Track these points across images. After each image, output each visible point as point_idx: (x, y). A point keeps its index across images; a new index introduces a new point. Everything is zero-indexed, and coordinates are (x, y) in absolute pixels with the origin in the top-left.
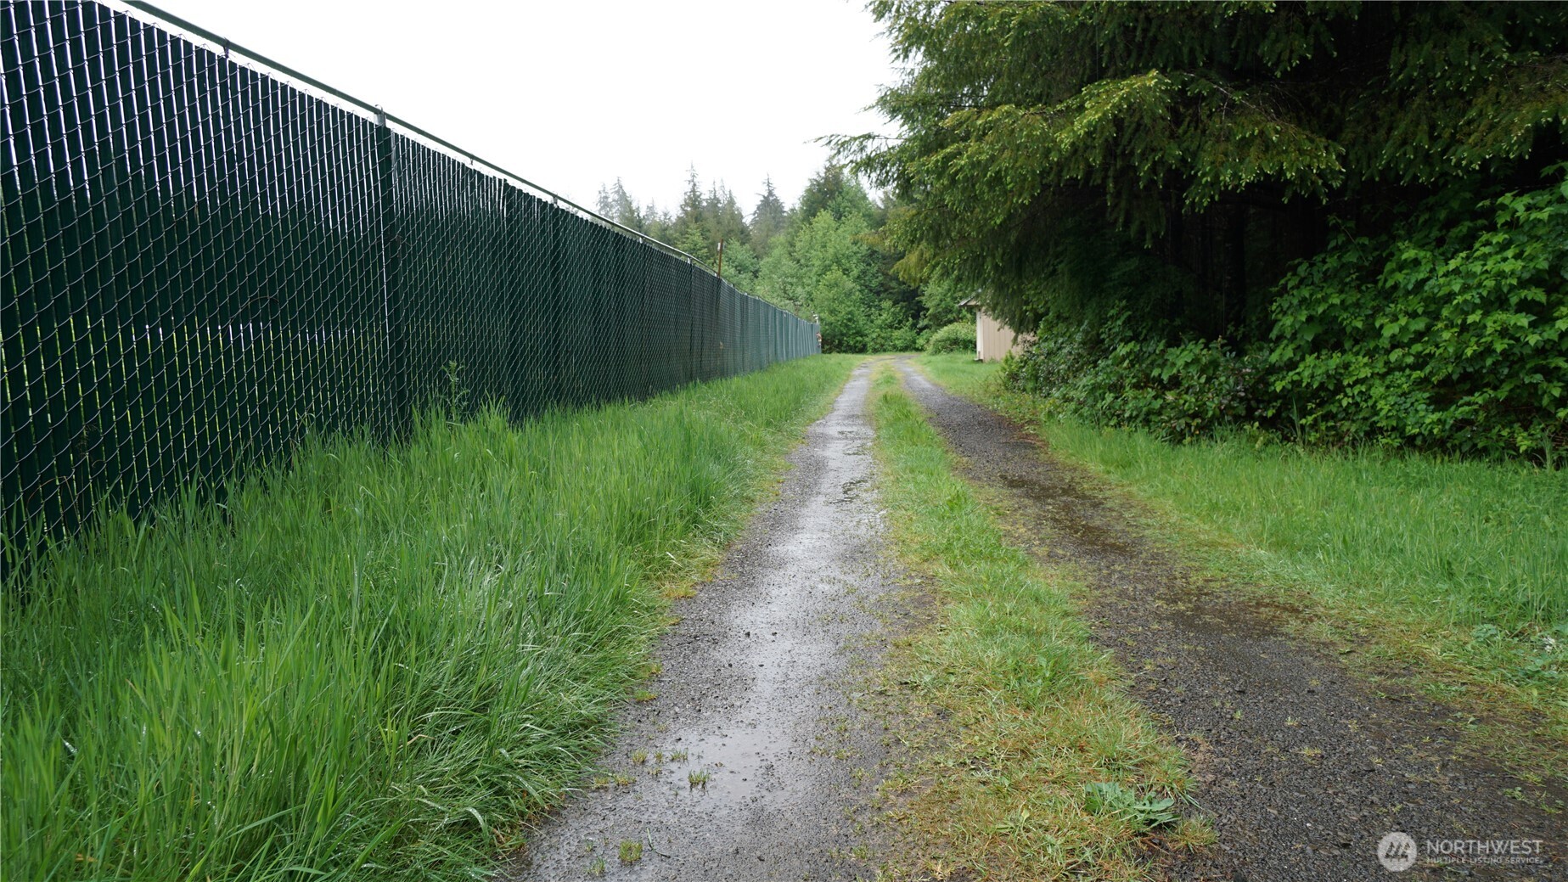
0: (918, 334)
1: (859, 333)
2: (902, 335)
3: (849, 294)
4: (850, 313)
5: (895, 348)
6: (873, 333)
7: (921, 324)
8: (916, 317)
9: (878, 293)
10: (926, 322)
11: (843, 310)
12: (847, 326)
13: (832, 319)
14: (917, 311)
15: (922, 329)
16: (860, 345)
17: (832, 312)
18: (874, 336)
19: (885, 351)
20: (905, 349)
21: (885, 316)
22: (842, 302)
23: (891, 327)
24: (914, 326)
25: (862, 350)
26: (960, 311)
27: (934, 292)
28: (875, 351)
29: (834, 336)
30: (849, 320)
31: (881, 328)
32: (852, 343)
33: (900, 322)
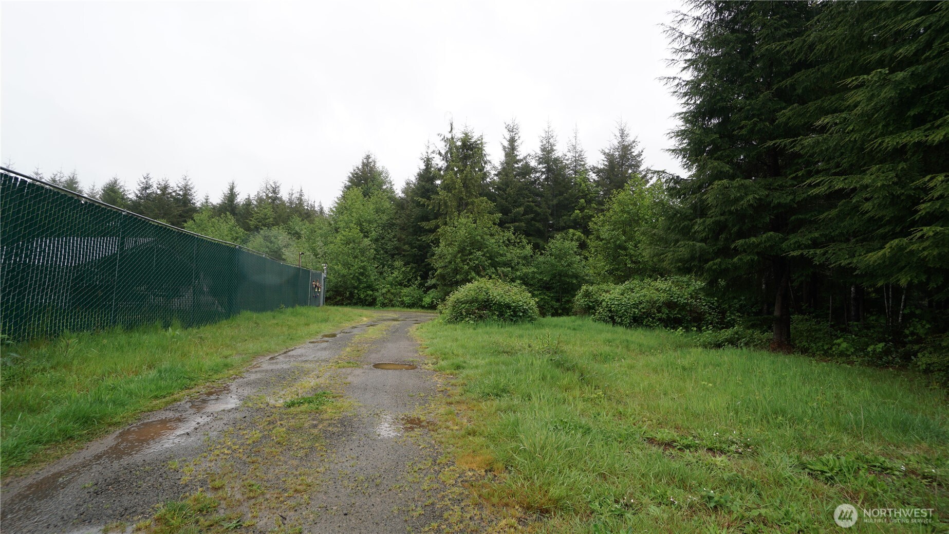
0: (425, 292)
1: (370, 287)
2: (410, 293)
3: (363, 252)
4: (364, 268)
5: (403, 304)
6: (383, 289)
7: (430, 282)
8: (425, 277)
9: (393, 256)
10: (434, 281)
11: (357, 265)
12: (359, 279)
13: (345, 272)
14: (425, 271)
15: (429, 288)
16: (370, 299)
17: (346, 265)
18: (384, 291)
19: (393, 306)
20: (411, 306)
21: (396, 273)
22: (356, 257)
23: (401, 284)
24: (421, 285)
25: (370, 303)
26: (467, 273)
27: (445, 252)
28: (384, 305)
29: (346, 289)
30: (362, 274)
31: (391, 284)
32: (362, 296)
33: (409, 280)
